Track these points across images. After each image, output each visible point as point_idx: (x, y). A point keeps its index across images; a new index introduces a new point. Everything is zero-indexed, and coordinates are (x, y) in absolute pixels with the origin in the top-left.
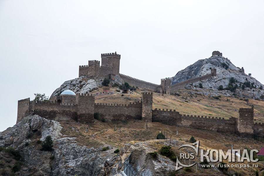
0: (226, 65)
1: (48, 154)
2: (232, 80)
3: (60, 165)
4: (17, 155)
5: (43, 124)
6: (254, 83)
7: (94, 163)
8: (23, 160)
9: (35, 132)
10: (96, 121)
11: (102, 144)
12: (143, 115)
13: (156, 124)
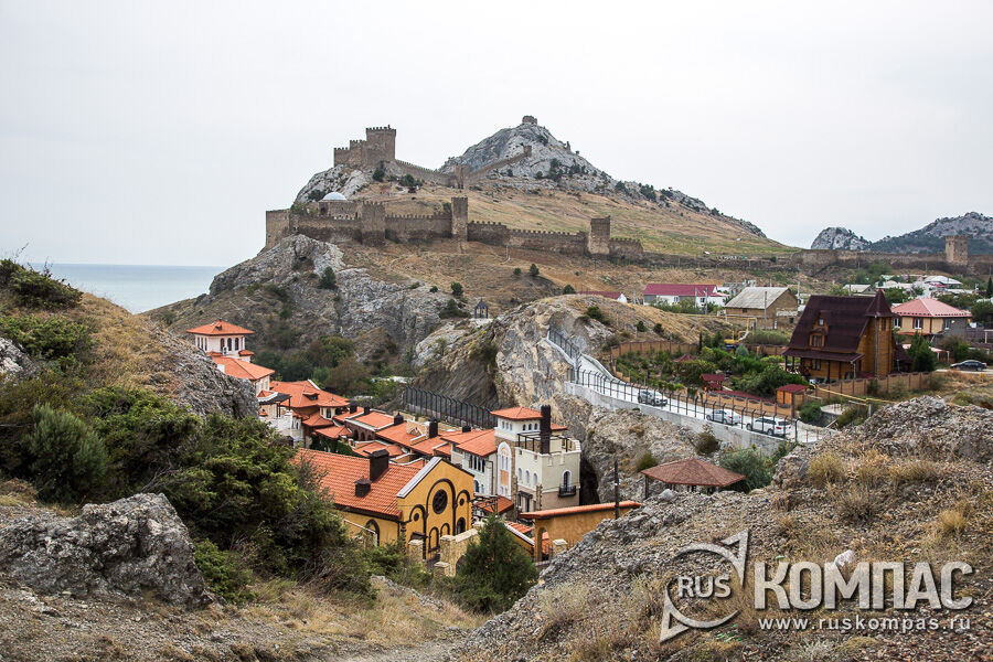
0: (544, 139)
1: (330, 294)
2: (555, 163)
3: (350, 310)
4: (280, 294)
5: (314, 248)
6: (584, 167)
7: (402, 307)
8: (292, 302)
9: (303, 261)
10: (388, 242)
11: (408, 279)
12: (455, 232)
13: (474, 244)
